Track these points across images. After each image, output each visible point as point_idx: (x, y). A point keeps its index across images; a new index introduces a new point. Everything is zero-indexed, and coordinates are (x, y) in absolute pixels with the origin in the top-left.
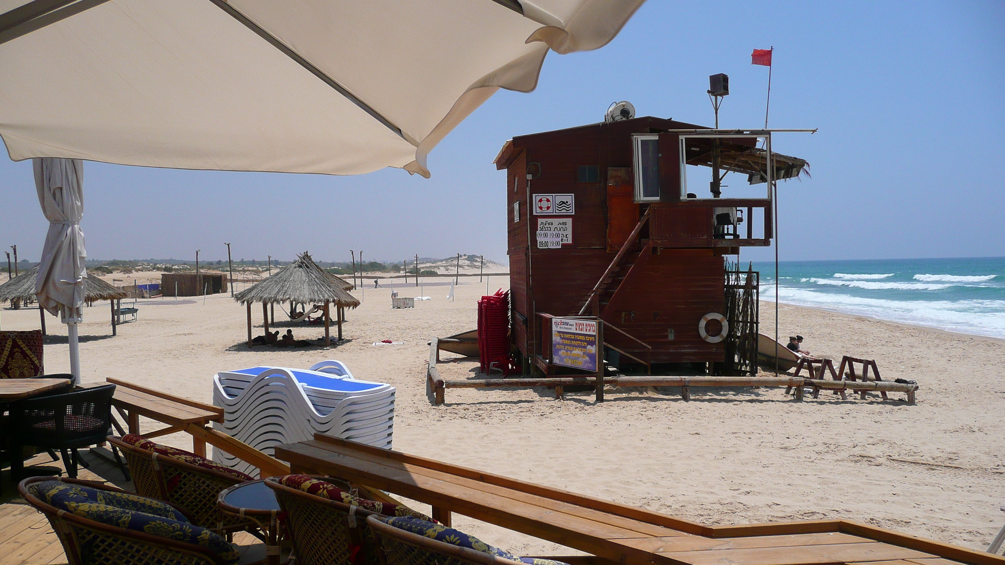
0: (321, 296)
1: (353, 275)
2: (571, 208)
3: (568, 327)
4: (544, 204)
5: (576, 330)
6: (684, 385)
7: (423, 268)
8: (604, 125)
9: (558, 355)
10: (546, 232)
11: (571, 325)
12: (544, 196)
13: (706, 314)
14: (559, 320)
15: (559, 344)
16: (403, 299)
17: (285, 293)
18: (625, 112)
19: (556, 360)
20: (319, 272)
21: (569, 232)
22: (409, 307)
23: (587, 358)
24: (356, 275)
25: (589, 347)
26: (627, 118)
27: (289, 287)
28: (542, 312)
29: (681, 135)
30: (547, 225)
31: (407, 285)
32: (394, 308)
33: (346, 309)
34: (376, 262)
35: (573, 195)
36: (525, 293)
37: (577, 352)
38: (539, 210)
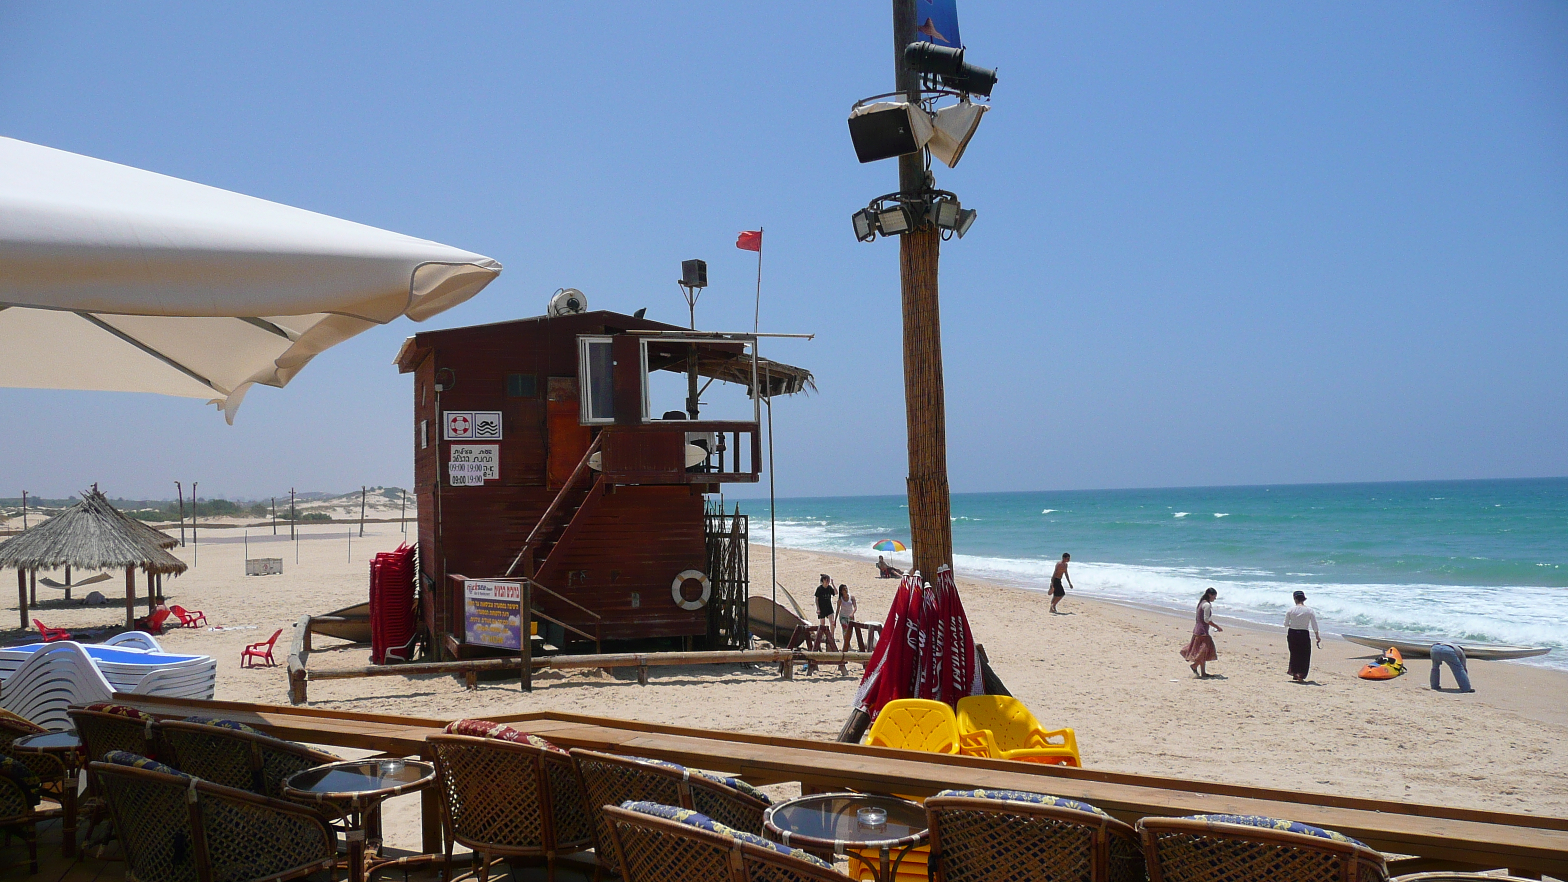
0: (120, 557)
1: (180, 523)
2: (497, 431)
3: (486, 592)
4: (460, 425)
5: (496, 595)
6: (639, 664)
7: (307, 509)
8: (543, 320)
9: (471, 630)
10: (462, 463)
11: (488, 589)
12: (460, 415)
13: (680, 572)
14: (473, 584)
15: (473, 615)
16: (263, 560)
17: (58, 553)
18: (573, 304)
19: (470, 638)
20: (118, 520)
21: (495, 463)
22: (274, 573)
23: (509, 633)
24: (184, 523)
25: (512, 617)
26: (577, 311)
27: (65, 543)
28: (454, 573)
29: (643, 337)
30: (464, 454)
31: (276, 538)
32: (248, 574)
33: (164, 577)
34: (223, 501)
35: (500, 413)
36: (432, 547)
37: (497, 625)
38: (452, 433)
